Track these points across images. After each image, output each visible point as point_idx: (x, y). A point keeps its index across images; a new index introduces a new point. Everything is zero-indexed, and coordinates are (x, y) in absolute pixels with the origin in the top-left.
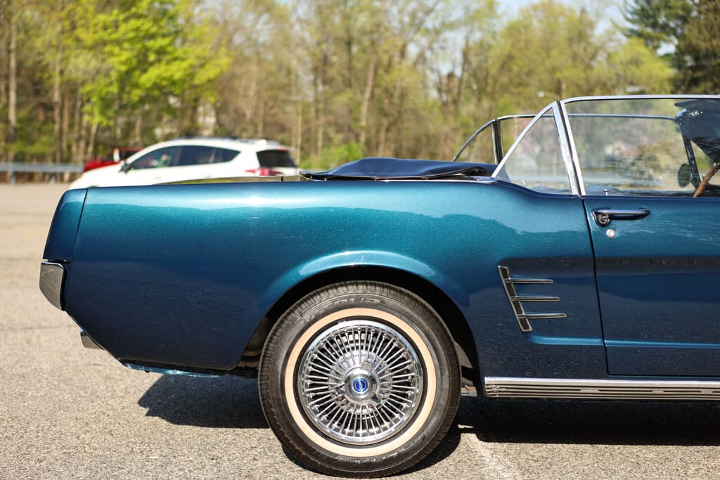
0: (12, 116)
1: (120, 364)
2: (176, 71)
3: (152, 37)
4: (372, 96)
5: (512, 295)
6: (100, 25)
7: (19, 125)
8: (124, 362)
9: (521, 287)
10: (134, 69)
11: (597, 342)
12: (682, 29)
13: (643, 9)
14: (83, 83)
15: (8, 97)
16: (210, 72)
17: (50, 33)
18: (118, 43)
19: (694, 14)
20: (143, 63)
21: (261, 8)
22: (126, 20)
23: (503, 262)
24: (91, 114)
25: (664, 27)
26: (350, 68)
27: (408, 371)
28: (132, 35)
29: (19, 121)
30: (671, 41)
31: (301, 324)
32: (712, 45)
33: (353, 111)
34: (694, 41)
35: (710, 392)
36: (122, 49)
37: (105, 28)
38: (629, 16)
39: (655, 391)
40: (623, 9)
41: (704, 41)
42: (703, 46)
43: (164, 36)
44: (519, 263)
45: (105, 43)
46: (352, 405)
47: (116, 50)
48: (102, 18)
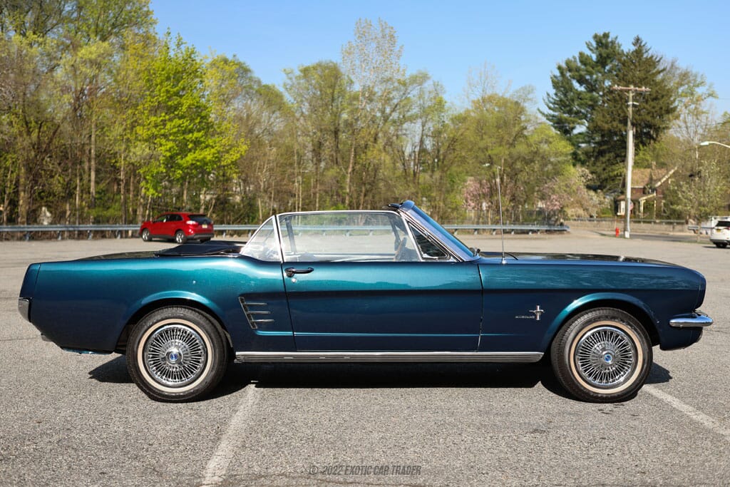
0: (92, 190)
1: (60, 349)
2: (208, 155)
3: (191, 131)
4: (353, 170)
5: (246, 311)
6: (153, 124)
7: (97, 196)
8: (62, 348)
9: (252, 307)
10: (177, 154)
11: (290, 333)
12: (592, 114)
13: (561, 100)
14: (140, 167)
15: (90, 175)
16: (234, 156)
17: (117, 130)
18: (165, 136)
19: (600, 103)
20: (183, 151)
21: (273, 108)
22: (171, 120)
23: (242, 295)
24: (147, 189)
25: (577, 113)
26: (337, 151)
27: (200, 350)
28: (175, 130)
29: (97, 193)
30: (583, 124)
31: (146, 327)
32: (612, 126)
33: (339, 182)
34: (599, 123)
35: (348, 358)
36: (168, 140)
37: (156, 126)
38: (551, 105)
39: (321, 358)
40: (547, 101)
41: (607, 123)
42: (606, 126)
43: (199, 131)
44: (249, 296)
45: (155, 137)
46: (170, 367)
47: (163, 141)
48: (153, 119)
